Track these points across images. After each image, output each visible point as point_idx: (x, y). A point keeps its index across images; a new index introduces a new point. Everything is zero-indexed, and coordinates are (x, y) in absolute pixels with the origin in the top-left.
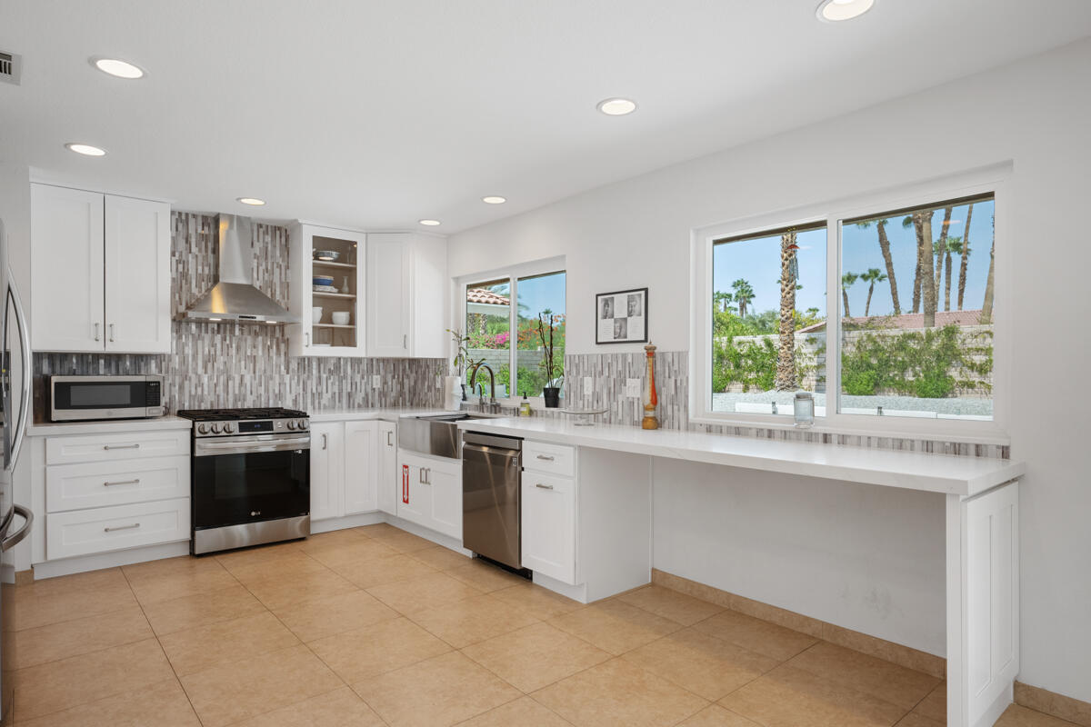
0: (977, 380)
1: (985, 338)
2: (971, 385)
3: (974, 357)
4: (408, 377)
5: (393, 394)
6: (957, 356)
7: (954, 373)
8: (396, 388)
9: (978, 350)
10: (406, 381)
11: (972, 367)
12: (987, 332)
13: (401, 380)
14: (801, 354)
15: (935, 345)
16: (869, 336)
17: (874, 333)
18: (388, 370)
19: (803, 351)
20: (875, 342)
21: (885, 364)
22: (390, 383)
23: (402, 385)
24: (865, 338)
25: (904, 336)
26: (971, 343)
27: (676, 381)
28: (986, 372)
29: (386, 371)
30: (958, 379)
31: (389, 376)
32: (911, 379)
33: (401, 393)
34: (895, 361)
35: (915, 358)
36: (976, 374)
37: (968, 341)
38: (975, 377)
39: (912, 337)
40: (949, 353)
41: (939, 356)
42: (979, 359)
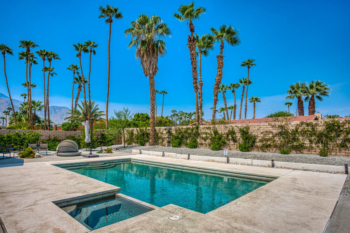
0: (204, 142)
1: (205, 129)
2: (202, 144)
6: (199, 134)
7: (198, 140)
9: (204, 133)
11: (202, 138)
12: (206, 128)
14: (163, 133)
15: (194, 131)
19: (164, 132)
20: (180, 130)
21: (182, 137)
26: (203, 131)
28: (206, 140)
30: (199, 142)
32: (189, 142)
34: (185, 136)
39: (189, 129)
40: (197, 134)
41: (195, 135)
42: (204, 136)
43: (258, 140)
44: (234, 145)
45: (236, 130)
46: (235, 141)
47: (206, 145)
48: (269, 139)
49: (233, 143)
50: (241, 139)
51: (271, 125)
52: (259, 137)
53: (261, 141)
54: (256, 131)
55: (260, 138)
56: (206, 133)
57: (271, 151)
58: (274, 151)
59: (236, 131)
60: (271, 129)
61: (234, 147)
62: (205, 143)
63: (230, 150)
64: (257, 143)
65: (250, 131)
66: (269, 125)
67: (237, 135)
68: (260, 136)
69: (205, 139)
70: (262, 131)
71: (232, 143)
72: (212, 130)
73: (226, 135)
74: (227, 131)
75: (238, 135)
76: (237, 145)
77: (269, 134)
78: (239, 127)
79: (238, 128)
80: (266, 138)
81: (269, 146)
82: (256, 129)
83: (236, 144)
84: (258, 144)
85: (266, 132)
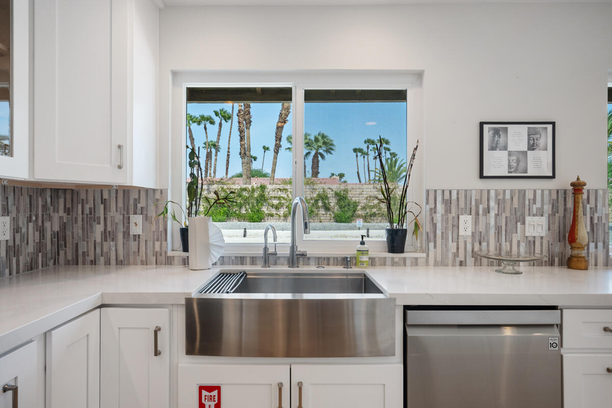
0: (275, 213)
1: (278, 192)
2: (272, 215)
3: (273, 201)
4: (50, 218)
5: (31, 249)
6: (265, 200)
7: (265, 209)
8: (33, 236)
9: (275, 197)
10: (47, 225)
11: (272, 206)
12: (279, 189)
13: (40, 224)
15: (256, 195)
16: (222, 188)
17: (225, 187)
18: (22, 209)
20: (226, 192)
22: (24, 230)
23: (42, 231)
24: (220, 189)
25: (241, 189)
26: (272, 194)
27: (592, 219)
29: (18, 211)
30: (266, 212)
31: (22, 220)
32: (244, 212)
33: (40, 247)
34: (236, 202)
35: (246, 201)
36: (274, 209)
37: (271, 193)
38: (274, 211)
39: (245, 189)
40: (262, 199)
41: (258, 200)
42: (275, 202)
43: (359, 207)
44: (325, 216)
45: (330, 194)
46: (327, 208)
47: (280, 216)
48: (374, 207)
49: (324, 213)
50: (337, 207)
51: (377, 188)
52: (360, 203)
53: (364, 208)
54: (357, 196)
55: (362, 205)
56: (279, 198)
57: (375, 221)
58: (378, 221)
59: (328, 196)
60: (376, 193)
61: (326, 218)
62: (277, 214)
63: (321, 222)
64: (358, 211)
65: (350, 195)
66: (374, 188)
67: (330, 201)
68: (363, 202)
69: (277, 208)
70: (365, 196)
71: (322, 211)
72: (289, 193)
73: (313, 201)
74: (315, 195)
75: (333, 202)
76: (330, 214)
77: (373, 200)
78: (334, 190)
79: (332, 191)
80: (370, 204)
81: (374, 215)
82: (358, 193)
83: (328, 213)
84: (360, 213)
85: (370, 197)
